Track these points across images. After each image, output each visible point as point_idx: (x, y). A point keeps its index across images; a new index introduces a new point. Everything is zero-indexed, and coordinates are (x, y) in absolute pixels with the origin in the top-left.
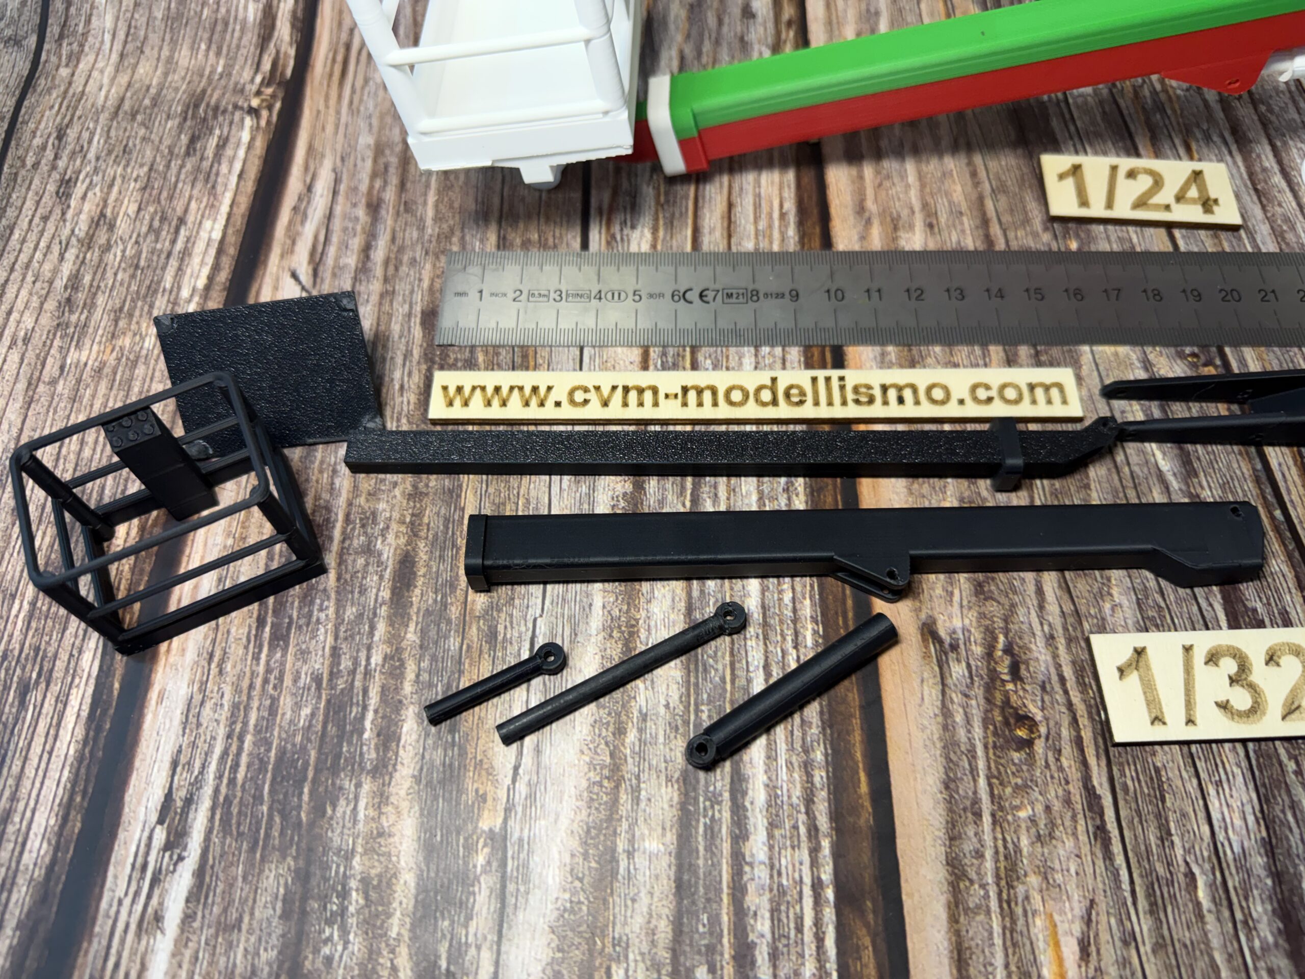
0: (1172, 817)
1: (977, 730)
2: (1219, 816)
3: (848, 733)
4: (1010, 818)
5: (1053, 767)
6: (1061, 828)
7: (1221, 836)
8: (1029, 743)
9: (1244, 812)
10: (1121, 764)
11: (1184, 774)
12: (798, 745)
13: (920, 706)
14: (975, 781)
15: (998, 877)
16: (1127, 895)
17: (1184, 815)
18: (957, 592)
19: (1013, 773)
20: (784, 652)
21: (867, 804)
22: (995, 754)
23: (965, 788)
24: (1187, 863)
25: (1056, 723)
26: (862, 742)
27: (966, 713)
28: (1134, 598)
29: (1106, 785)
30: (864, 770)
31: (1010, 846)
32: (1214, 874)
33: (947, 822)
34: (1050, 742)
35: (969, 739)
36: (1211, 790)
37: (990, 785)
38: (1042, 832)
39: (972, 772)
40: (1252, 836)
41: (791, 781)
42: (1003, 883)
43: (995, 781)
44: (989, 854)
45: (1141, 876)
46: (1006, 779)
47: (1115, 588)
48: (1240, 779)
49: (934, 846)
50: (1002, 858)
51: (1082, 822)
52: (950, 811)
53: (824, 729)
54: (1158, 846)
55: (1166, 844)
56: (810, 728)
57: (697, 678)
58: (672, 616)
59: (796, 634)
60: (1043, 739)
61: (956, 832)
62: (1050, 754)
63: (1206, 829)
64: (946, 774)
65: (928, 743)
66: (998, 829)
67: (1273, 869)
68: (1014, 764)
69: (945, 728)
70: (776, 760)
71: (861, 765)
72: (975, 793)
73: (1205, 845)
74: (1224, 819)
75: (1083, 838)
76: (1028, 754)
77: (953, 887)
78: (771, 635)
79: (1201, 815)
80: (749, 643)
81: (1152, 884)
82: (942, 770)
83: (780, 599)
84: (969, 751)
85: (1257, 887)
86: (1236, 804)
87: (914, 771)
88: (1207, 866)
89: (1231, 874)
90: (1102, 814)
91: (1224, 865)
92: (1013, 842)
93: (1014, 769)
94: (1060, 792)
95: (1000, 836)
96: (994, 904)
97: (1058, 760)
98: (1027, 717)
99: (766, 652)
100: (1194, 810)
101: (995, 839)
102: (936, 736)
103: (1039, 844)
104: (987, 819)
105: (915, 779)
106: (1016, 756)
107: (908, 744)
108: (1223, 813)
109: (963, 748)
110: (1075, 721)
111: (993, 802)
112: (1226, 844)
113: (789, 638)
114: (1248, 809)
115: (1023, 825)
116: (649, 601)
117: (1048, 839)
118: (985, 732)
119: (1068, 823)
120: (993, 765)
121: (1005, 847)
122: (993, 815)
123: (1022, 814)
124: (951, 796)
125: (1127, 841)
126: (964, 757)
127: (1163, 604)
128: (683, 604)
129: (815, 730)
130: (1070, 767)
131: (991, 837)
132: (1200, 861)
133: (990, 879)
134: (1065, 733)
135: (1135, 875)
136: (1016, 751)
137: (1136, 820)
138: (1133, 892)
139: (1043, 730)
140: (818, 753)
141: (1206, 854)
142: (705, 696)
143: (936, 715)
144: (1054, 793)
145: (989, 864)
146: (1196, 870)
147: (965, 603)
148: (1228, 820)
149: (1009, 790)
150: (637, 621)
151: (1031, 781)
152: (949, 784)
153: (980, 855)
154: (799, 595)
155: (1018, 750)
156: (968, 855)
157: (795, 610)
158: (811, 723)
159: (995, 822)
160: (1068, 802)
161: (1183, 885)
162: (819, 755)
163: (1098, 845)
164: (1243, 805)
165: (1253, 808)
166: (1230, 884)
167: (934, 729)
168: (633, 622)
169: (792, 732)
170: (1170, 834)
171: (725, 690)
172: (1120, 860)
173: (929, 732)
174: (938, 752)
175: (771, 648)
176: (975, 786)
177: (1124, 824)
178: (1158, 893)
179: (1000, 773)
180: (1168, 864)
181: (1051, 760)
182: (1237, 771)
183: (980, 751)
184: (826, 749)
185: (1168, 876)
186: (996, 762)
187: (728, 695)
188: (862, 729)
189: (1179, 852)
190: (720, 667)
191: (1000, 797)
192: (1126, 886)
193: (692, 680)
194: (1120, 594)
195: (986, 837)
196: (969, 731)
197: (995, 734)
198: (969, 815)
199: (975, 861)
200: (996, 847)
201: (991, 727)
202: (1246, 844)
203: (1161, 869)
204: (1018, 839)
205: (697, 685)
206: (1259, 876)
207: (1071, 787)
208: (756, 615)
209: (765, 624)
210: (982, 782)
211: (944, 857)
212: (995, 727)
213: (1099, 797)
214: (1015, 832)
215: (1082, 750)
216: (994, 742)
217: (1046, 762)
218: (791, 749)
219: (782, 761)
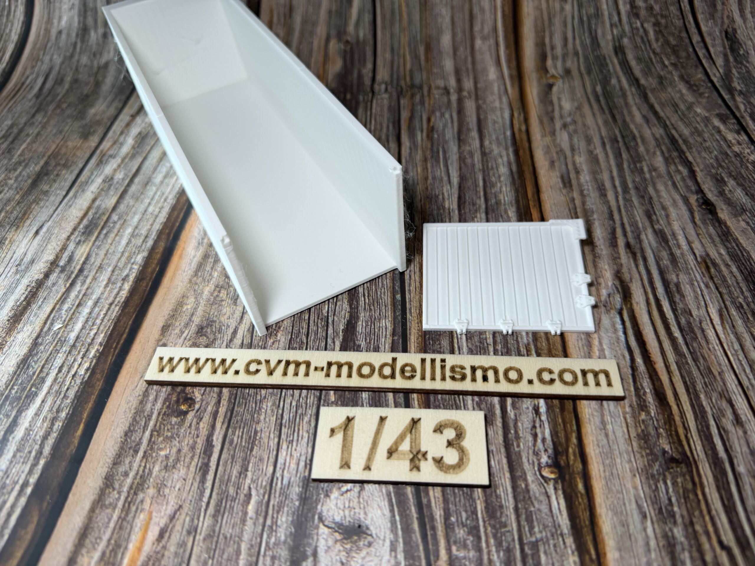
0: (253, 460)
1: (159, 404)
2: (283, 461)
3: (85, 404)
4: (154, 455)
5: (193, 427)
6: (182, 463)
7: (278, 474)
8: (186, 413)
9: (299, 460)
10: (235, 428)
11: (272, 436)
12: (55, 409)
13: (133, 390)
14: (144, 432)
15: (131, 488)
16: (204, 505)
17: (261, 460)
18: (187, 332)
19: (168, 430)
20: (75, 360)
21: (76, 442)
22: (162, 418)
23: (135, 437)
24: (250, 488)
25: (207, 403)
26: (91, 408)
27: (156, 396)
28: (290, 337)
29: (220, 439)
30: (84, 424)
31: (147, 471)
32: (264, 496)
33: (117, 454)
34: (199, 413)
35: (152, 409)
36: (285, 446)
37: (151, 436)
38: (169, 464)
39: (144, 428)
40: (298, 475)
41: (41, 428)
42: (132, 492)
43: (155, 433)
44: (132, 474)
45: (218, 494)
46: (162, 432)
47: (281, 332)
48: (305, 440)
49: (102, 467)
50: (138, 477)
51: (196, 460)
52: (122, 448)
53: (74, 400)
54: (236, 477)
55: (242, 476)
56: (67, 399)
57: (20, 372)
58: (26, 340)
59: (88, 350)
60: (194, 411)
61: (119, 460)
62: (195, 420)
63: (271, 469)
64: (129, 427)
65: (127, 410)
66: (144, 460)
67: (303, 496)
68: (171, 424)
69: (141, 402)
70: (39, 416)
71: (84, 420)
72: (141, 439)
73: (266, 478)
74: (285, 464)
75: (192, 469)
76: (182, 420)
77: (102, 492)
78: (74, 350)
79: (272, 460)
80: (59, 355)
81: (222, 499)
82: (128, 425)
83: (89, 333)
84: (148, 416)
85: (288, 505)
86: (296, 455)
87: (112, 425)
88: (262, 491)
89: (275, 497)
90: (210, 457)
91: (273, 491)
92: (150, 469)
93: (169, 427)
94: (191, 442)
95: (143, 464)
96: (120, 504)
97: (198, 423)
98: (191, 399)
99: (65, 359)
100: (268, 458)
101: (140, 466)
102: (134, 406)
103: (164, 471)
104: (140, 454)
105: (110, 430)
106: (174, 420)
107: (115, 411)
108: (286, 460)
109: (146, 414)
110: (219, 402)
111: (148, 446)
112: (280, 479)
113: (82, 353)
114: (303, 458)
115: (160, 460)
116: (18, 333)
117: (171, 468)
118: (163, 406)
119: (187, 460)
120: (158, 424)
121: (144, 471)
122: (145, 452)
123: (163, 453)
124: (126, 440)
125: (219, 472)
126: (144, 419)
127: (305, 341)
128: (36, 335)
129: (68, 401)
130: (203, 428)
131: (138, 465)
132: (258, 488)
133: (125, 489)
134: (210, 408)
135: (214, 494)
136: (175, 417)
137: (230, 460)
138: (208, 503)
139: (197, 406)
140: (64, 413)
141: (264, 483)
142: (20, 381)
143: (139, 395)
144: (188, 441)
145: (129, 481)
146: (254, 492)
147: (188, 337)
148: (287, 464)
149: (161, 439)
150: (6, 342)
151: (177, 435)
152: (127, 434)
153: (126, 474)
154: (100, 332)
155: (176, 417)
156: (120, 474)
157: (93, 339)
158: (68, 397)
159: (143, 457)
160: (193, 448)
161: (241, 501)
162: (63, 415)
163: (200, 474)
164: (301, 455)
165: (306, 458)
166: (272, 503)
167: (135, 403)
168: (4, 343)
169: (55, 402)
170: (247, 470)
171: (31, 379)
172: (209, 484)
173: (131, 404)
174: (131, 415)
175: (69, 358)
176: (142, 436)
177: (221, 463)
178: (224, 504)
179: (160, 428)
180: (238, 488)
181: (194, 423)
182: (306, 435)
183: (154, 417)
184: (69, 411)
185: (235, 495)
186: (161, 423)
187: (32, 381)
188: (95, 401)
189: (248, 481)
190: (36, 367)
191: (154, 443)
192: (205, 499)
193: (18, 372)
194: (282, 335)
195: (135, 465)
196: (154, 405)
197: (168, 407)
198: (131, 451)
199: (122, 478)
200: (138, 471)
201: (167, 403)
202: (292, 479)
203: (232, 491)
204: (154, 467)
205: (19, 375)
206: (292, 499)
207: (199, 440)
208: (71, 341)
209: (74, 346)
210: (147, 433)
211: (105, 474)
212: (170, 404)
213: (213, 446)
214: (153, 463)
215: (215, 419)
216: (165, 412)
217: (191, 425)
218: (51, 410)
219: (42, 417)
